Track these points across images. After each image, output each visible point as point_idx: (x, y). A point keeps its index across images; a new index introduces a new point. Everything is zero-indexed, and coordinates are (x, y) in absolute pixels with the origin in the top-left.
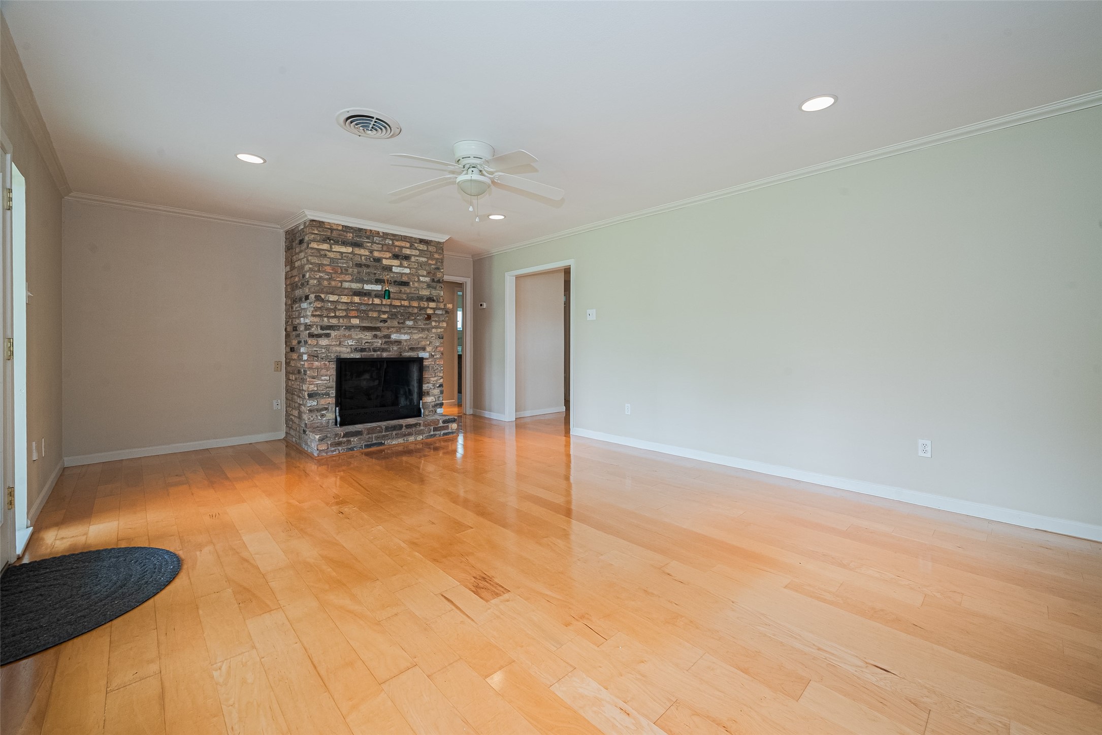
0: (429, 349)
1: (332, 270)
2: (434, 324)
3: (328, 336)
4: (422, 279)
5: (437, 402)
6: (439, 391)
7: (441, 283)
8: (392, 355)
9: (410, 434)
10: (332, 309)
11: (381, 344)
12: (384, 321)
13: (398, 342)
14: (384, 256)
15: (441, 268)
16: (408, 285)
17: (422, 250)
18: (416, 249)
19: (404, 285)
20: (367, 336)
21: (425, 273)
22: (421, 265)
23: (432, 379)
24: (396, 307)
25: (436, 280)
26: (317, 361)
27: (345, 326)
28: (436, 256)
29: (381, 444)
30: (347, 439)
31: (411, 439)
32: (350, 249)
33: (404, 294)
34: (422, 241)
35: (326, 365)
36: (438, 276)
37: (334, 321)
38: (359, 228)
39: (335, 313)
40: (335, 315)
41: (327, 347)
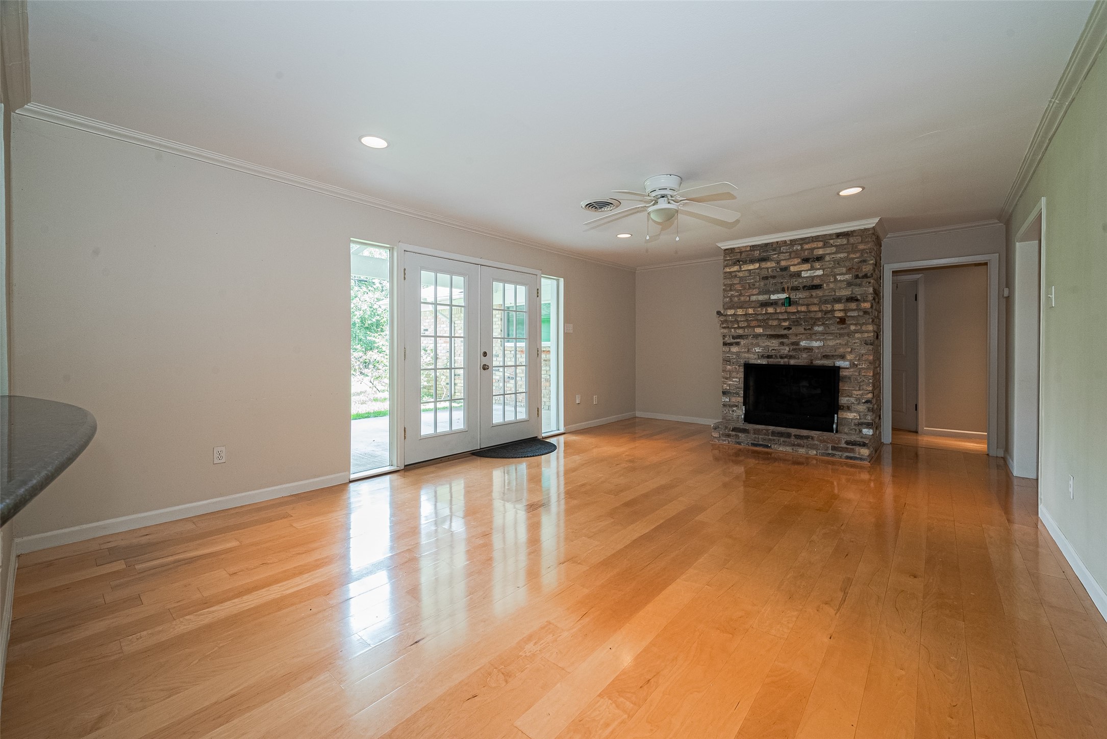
0: (849, 357)
1: (741, 287)
2: (853, 328)
3: (738, 344)
4: (839, 278)
5: (862, 421)
6: (865, 407)
7: (869, 277)
8: (800, 363)
9: (799, 445)
10: (734, 321)
11: (789, 351)
12: (788, 328)
13: (809, 349)
14: (792, 263)
15: (868, 259)
16: (821, 288)
17: (841, 245)
18: (832, 246)
19: (815, 289)
20: (774, 343)
21: (844, 270)
22: (838, 262)
23: (855, 392)
24: (794, 313)
25: (860, 275)
26: (730, 365)
27: (753, 335)
28: (861, 247)
29: (767, 446)
30: (736, 433)
31: (802, 451)
32: (757, 265)
33: (816, 298)
34: (839, 235)
35: (736, 369)
36: (864, 270)
37: (740, 332)
38: (765, 244)
39: (738, 324)
40: (739, 326)
41: (738, 354)
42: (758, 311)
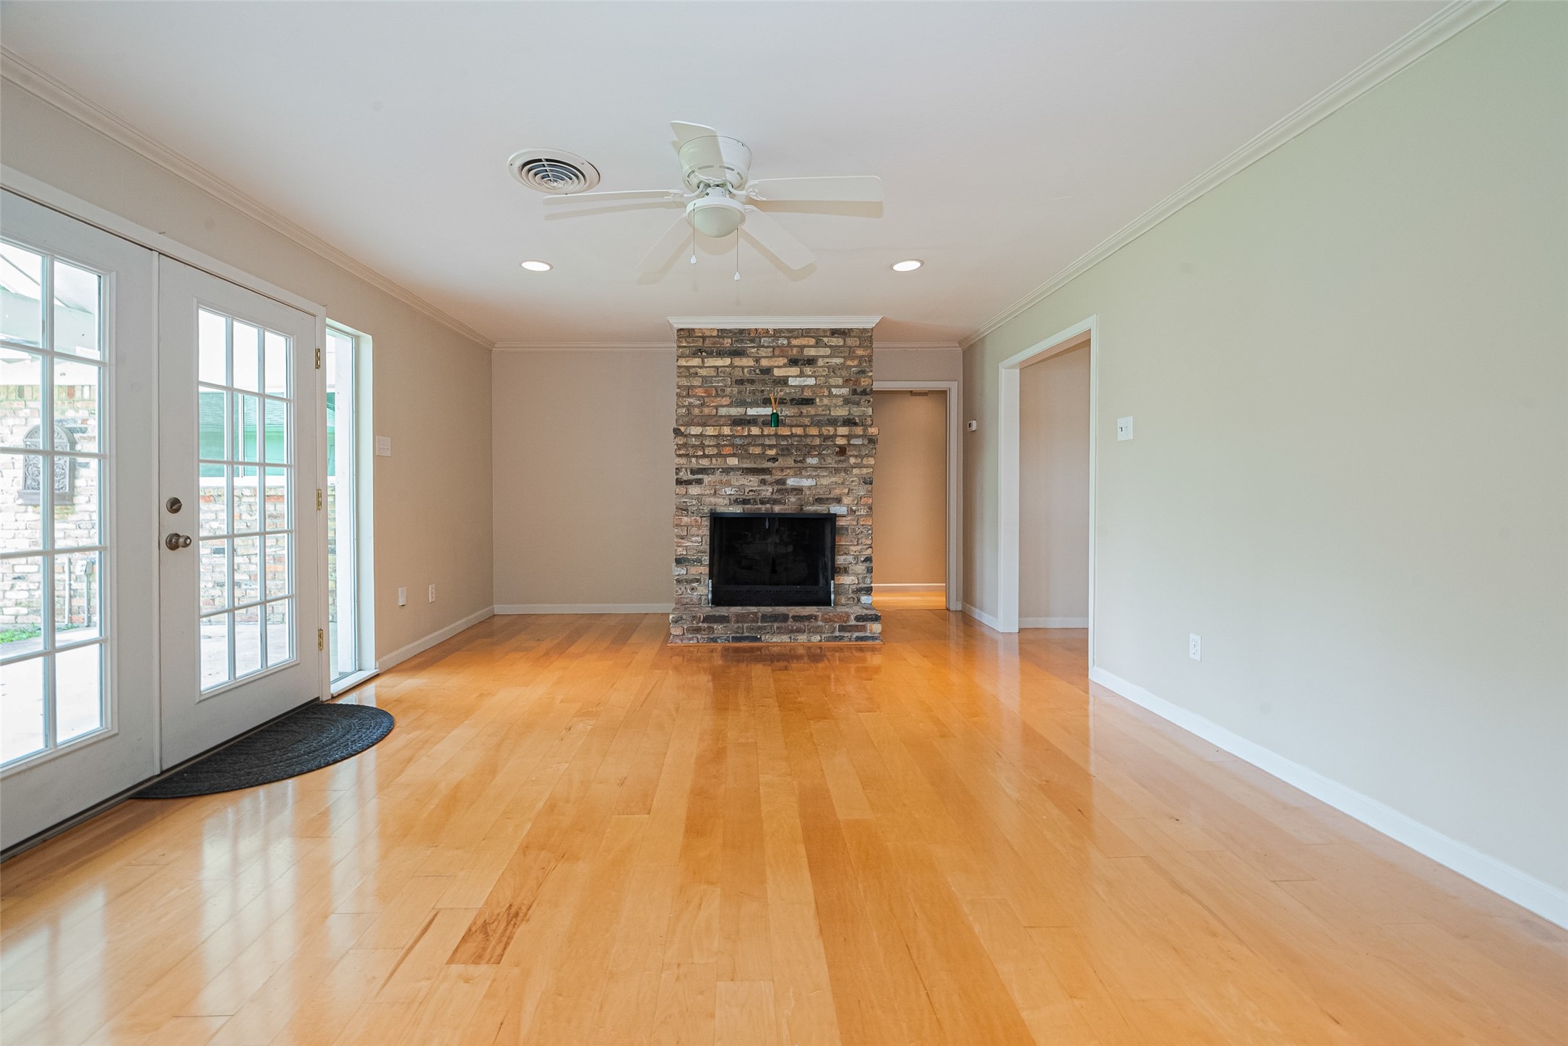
0: (846, 500)
1: (705, 393)
2: (852, 460)
3: (699, 482)
4: (834, 391)
5: (860, 586)
6: (864, 567)
7: (868, 395)
8: (787, 509)
9: (799, 631)
10: (698, 446)
11: (772, 493)
12: (773, 459)
13: (798, 490)
14: (776, 364)
15: (868, 370)
16: (812, 403)
17: (837, 346)
18: (826, 346)
19: (806, 404)
20: (752, 482)
21: (840, 381)
22: (833, 370)
23: (852, 548)
24: (785, 437)
25: (859, 390)
26: (686, 516)
27: (722, 468)
28: (860, 352)
29: (755, 639)
30: (709, 625)
31: (802, 638)
32: (727, 361)
33: (807, 416)
34: (834, 332)
35: (697, 522)
36: (863, 384)
37: (705, 463)
38: (740, 330)
39: (704, 451)
40: (704, 453)
41: (699, 498)
42: (737, 431)
